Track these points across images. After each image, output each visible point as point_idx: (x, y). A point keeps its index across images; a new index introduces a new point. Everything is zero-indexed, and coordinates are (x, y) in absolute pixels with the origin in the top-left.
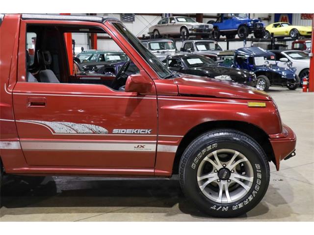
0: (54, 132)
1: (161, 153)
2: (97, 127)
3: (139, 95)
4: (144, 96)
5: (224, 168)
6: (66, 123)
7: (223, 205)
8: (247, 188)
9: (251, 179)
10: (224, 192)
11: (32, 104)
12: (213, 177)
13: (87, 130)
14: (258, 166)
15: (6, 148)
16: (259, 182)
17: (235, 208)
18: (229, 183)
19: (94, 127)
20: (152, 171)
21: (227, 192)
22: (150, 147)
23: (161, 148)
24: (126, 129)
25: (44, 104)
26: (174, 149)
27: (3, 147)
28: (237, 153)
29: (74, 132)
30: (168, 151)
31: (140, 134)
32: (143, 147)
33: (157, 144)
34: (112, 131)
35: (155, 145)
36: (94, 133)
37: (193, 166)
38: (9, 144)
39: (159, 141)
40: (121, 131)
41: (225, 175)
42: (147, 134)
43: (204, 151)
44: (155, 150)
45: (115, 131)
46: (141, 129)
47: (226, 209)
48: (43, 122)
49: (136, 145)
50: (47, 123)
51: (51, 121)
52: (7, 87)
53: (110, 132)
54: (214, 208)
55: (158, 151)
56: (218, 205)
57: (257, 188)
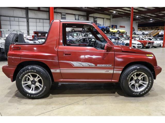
0: (74, 66)
1: (115, 74)
2: (91, 64)
3: (107, 51)
4: (109, 52)
5: (137, 79)
6: (79, 62)
7: (137, 92)
8: (146, 86)
9: (147, 83)
10: (137, 88)
11: (65, 55)
12: (133, 82)
13: (87, 65)
14: (150, 78)
15: (55, 72)
16: (150, 84)
17: (141, 93)
18: (139, 84)
19: (90, 64)
20: (111, 80)
21: (138, 88)
22: (111, 72)
23: (115, 72)
24: (102, 64)
25: (70, 55)
26: (120, 72)
27: (54, 71)
28: (143, 73)
29: (82, 66)
30: (118, 73)
31: (107, 66)
32: (108, 71)
33: (114, 70)
34: (97, 65)
35: (113, 71)
36: (90, 66)
37: (128, 78)
38: (56, 70)
39: (114, 69)
40: (100, 65)
41: (138, 81)
42: (110, 66)
43: (132, 73)
44: (112, 73)
45: (98, 65)
46: (108, 64)
47: (138, 94)
48: (70, 62)
49: (106, 71)
50: (71, 62)
51: (73, 61)
52: (56, 48)
53: (96, 65)
54: (134, 94)
55: (114, 73)
56: (136, 92)
57: (149, 86)
